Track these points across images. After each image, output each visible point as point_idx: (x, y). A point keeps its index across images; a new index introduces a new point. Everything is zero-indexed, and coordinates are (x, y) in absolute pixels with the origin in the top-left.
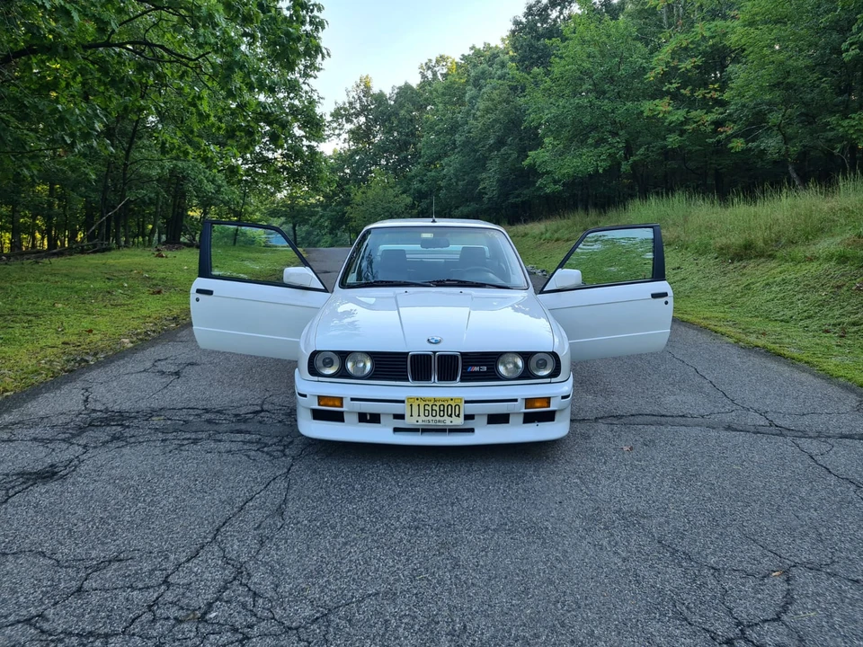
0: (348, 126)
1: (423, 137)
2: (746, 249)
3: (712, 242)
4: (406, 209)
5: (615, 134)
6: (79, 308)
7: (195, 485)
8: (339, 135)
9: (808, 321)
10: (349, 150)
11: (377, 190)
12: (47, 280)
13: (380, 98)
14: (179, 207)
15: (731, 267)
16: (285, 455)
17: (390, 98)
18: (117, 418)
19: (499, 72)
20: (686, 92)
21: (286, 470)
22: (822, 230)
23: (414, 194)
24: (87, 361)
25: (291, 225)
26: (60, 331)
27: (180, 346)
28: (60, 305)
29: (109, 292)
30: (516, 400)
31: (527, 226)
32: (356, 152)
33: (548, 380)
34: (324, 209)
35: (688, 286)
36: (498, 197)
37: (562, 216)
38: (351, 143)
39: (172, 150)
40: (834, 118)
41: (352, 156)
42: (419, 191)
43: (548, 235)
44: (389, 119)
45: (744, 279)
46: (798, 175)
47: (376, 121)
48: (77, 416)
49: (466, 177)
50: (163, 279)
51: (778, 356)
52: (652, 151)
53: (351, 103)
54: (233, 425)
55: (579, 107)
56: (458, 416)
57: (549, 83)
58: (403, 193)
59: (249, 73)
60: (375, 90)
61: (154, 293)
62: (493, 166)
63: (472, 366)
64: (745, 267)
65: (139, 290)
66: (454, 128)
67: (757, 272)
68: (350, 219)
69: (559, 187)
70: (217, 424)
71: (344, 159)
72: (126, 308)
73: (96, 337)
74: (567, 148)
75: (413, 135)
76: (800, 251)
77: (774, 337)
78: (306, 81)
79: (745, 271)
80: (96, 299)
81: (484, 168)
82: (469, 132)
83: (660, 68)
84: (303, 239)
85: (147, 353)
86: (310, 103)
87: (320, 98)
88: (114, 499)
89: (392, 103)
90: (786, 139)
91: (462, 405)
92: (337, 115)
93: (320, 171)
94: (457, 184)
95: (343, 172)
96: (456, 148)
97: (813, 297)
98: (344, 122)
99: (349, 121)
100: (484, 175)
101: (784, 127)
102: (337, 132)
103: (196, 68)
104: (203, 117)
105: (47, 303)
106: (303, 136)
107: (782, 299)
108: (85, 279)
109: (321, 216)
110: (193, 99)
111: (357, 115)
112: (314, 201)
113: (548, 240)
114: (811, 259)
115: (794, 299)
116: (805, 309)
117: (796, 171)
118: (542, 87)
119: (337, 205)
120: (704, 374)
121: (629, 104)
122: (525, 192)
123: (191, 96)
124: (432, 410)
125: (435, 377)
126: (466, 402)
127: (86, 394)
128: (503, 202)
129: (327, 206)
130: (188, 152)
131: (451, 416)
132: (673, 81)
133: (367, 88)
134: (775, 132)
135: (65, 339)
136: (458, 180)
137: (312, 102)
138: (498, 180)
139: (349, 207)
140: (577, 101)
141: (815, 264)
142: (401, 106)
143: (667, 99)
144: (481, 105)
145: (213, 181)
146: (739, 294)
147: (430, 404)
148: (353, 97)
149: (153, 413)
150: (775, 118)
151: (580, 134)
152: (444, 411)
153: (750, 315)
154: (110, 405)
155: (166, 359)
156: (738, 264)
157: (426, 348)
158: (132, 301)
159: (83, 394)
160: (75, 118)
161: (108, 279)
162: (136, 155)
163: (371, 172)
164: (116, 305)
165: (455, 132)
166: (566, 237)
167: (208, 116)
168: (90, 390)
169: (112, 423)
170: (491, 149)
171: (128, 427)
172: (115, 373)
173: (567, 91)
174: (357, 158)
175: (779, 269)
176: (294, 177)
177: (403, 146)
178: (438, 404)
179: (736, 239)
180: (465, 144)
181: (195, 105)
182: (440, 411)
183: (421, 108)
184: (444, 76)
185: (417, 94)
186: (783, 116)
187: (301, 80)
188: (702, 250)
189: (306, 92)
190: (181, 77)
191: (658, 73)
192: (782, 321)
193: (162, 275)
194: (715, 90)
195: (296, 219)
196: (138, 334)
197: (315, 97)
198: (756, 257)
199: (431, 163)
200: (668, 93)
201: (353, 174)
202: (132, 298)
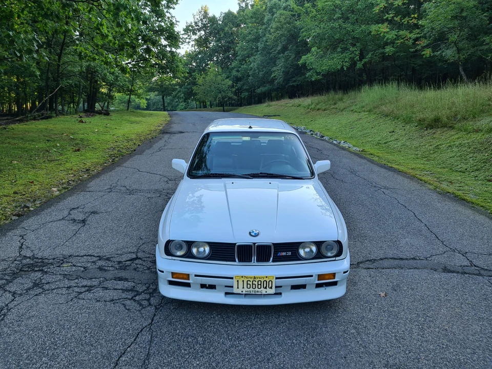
0: (194, 37)
1: (238, 43)
2: (435, 121)
3: (414, 116)
4: (229, 88)
5: (354, 45)
6: (27, 164)
7: (85, 337)
8: (189, 42)
9: (477, 173)
10: (195, 51)
11: (212, 77)
12: (9, 143)
13: (213, 20)
14: (94, 88)
15: (426, 132)
16: (150, 304)
17: (219, 20)
18: (39, 265)
19: (284, 4)
20: (397, 19)
21: (150, 321)
22: (482, 111)
23: (233, 79)
24: (28, 207)
25: (161, 96)
26: (13, 183)
27: (88, 195)
28: (15, 162)
29: (47, 151)
30: (312, 276)
31: (300, 100)
32: (199, 53)
33: (334, 259)
34: (181, 87)
35: (399, 144)
36: (283, 82)
37: (321, 94)
38: (196, 47)
39: (85, 57)
40: (488, 38)
41: (197, 55)
42: (236, 77)
43: (313, 106)
44: (218, 32)
45: (434, 141)
46: (465, 73)
47: (211, 33)
48: (13, 263)
49: (264, 69)
50: (82, 140)
51: (462, 201)
52: (376, 55)
53: (196, 23)
54: (116, 271)
55: (332, 28)
56: (271, 288)
57: (315, 13)
58: (227, 78)
59: (130, 12)
60: (210, 15)
61: (76, 151)
62: (281, 63)
63: (281, 252)
64: (434, 133)
65: (66, 149)
66: (257, 39)
67: (443, 137)
68: (196, 94)
69: (320, 77)
70: (105, 270)
71: (191, 57)
72: (57, 162)
73: (35, 188)
74: (325, 53)
75: (233, 43)
76: (470, 125)
77: (458, 185)
78: (168, 11)
79: (435, 136)
80: (39, 156)
81: (275, 65)
82: (267, 42)
83: (383, 4)
84: (168, 104)
85: (66, 202)
86: (171, 25)
87: (176, 21)
88: (26, 353)
89: (221, 23)
90: (459, 51)
91: (274, 281)
92: (187, 30)
93: (177, 66)
94: (259, 73)
95: (192, 65)
96: (258, 51)
97: (479, 156)
98: (192, 35)
99: (195, 34)
100: (275, 69)
101: (458, 43)
102: (187, 40)
103: (98, 6)
104: (104, 37)
105: (7, 160)
106: (167, 45)
107: (460, 156)
108: (33, 141)
109: (179, 92)
110: (97, 25)
111: (199, 30)
112: (174, 82)
113: (313, 110)
114: (477, 131)
115: (468, 157)
116: (475, 164)
117: (464, 70)
118: (310, 15)
119: (189, 84)
120: (420, 217)
121: (363, 26)
122: (299, 79)
123: (96, 24)
124: (253, 284)
125: (254, 258)
126: (277, 278)
127: (22, 241)
128: (286, 84)
129: (183, 85)
130: (96, 59)
131: (266, 288)
132: (390, 12)
133: (206, 13)
134: (452, 46)
135: (15, 189)
136: (259, 71)
137: (172, 24)
138: (283, 72)
139: (195, 87)
140: (332, 25)
141: (480, 134)
142: (226, 25)
143: (386, 24)
144: (274, 25)
145: (113, 73)
146: (432, 152)
147: (251, 280)
148: (197, 19)
149: (64, 260)
150: (453, 37)
151: (333, 44)
152: (261, 285)
153: (440, 167)
154: (36, 252)
155: (78, 208)
156: (431, 131)
157: (249, 240)
158: (61, 157)
159: (19, 241)
160: (21, 41)
161: (48, 140)
162: (65, 59)
163: (208, 65)
164: (51, 161)
165: (258, 41)
166: (324, 108)
167: (107, 36)
168: (25, 236)
169: (36, 269)
170: (279, 53)
171: (46, 273)
172: (43, 221)
173: (326, 18)
174: (200, 56)
175: (457, 136)
176: (163, 69)
177: (227, 50)
178: (257, 280)
179: (429, 115)
180: (263, 49)
181: (99, 29)
182: (258, 285)
183: (238, 26)
184: (252, 6)
185: (235, 17)
186: (458, 37)
187: (165, 10)
188: (408, 120)
189: (168, 18)
190: (89, 12)
191: (381, 8)
192: (460, 172)
193: (81, 136)
194: (415, 18)
195: (164, 93)
196: (63, 184)
197: (174, 21)
198: (442, 127)
199: (243, 60)
200: (387, 20)
201: (197, 66)
202: (61, 155)
